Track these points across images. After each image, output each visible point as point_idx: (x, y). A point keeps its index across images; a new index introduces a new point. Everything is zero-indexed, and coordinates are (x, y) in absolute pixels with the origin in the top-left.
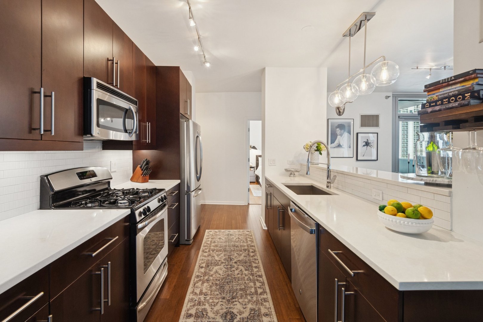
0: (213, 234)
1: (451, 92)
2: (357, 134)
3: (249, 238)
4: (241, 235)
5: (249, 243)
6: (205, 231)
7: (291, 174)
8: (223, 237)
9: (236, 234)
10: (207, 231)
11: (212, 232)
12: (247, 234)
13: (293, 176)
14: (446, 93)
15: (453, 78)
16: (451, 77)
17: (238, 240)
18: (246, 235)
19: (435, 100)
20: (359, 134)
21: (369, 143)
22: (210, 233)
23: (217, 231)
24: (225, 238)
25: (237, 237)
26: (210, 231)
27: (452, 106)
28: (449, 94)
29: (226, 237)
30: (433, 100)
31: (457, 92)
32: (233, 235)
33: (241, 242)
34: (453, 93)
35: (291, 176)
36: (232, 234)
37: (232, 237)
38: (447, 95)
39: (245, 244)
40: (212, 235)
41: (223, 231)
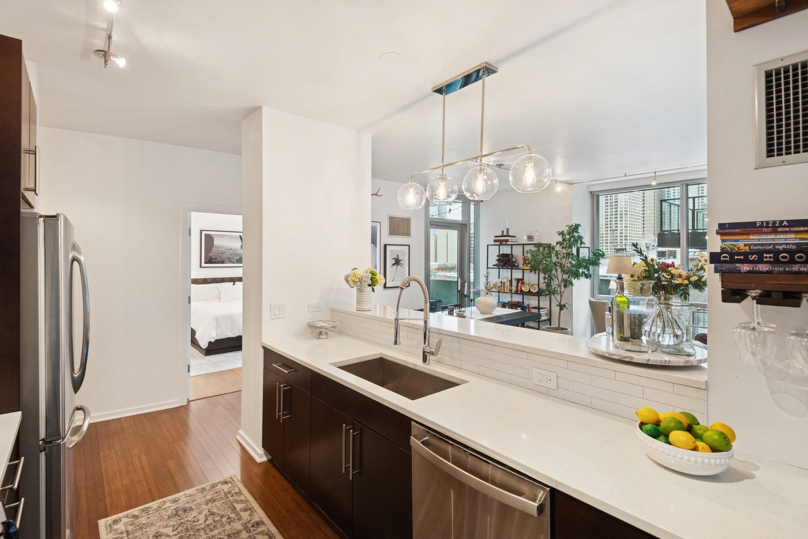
0: (130, 528)
1: (781, 244)
2: (385, 246)
3: (237, 502)
4: (214, 501)
5: (245, 515)
6: (96, 527)
7: (321, 333)
8: (167, 526)
9: (198, 501)
10: (102, 523)
11: (123, 520)
12: (226, 490)
13: (325, 337)
14: (769, 245)
15: (785, 223)
16: (782, 222)
17: (214, 521)
18: (226, 494)
19: (743, 251)
20: (387, 246)
21: (399, 261)
22: (115, 527)
23: (135, 511)
24: (174, 526)
25: (206, 512)
26: (116, 522)
27: (799, 269)
28: (777, 247)
29: (173, 522)
30: (736, 250)
31: (794, 247)
32: (191, 509)
33: (223, 525)
34: (784, 246)
35: (321, 337)
36: (187, 506)
37: (191, 516)
38: (771, 247)
39: (238, 526)
40: (127, 531)
41: (154, 504)
